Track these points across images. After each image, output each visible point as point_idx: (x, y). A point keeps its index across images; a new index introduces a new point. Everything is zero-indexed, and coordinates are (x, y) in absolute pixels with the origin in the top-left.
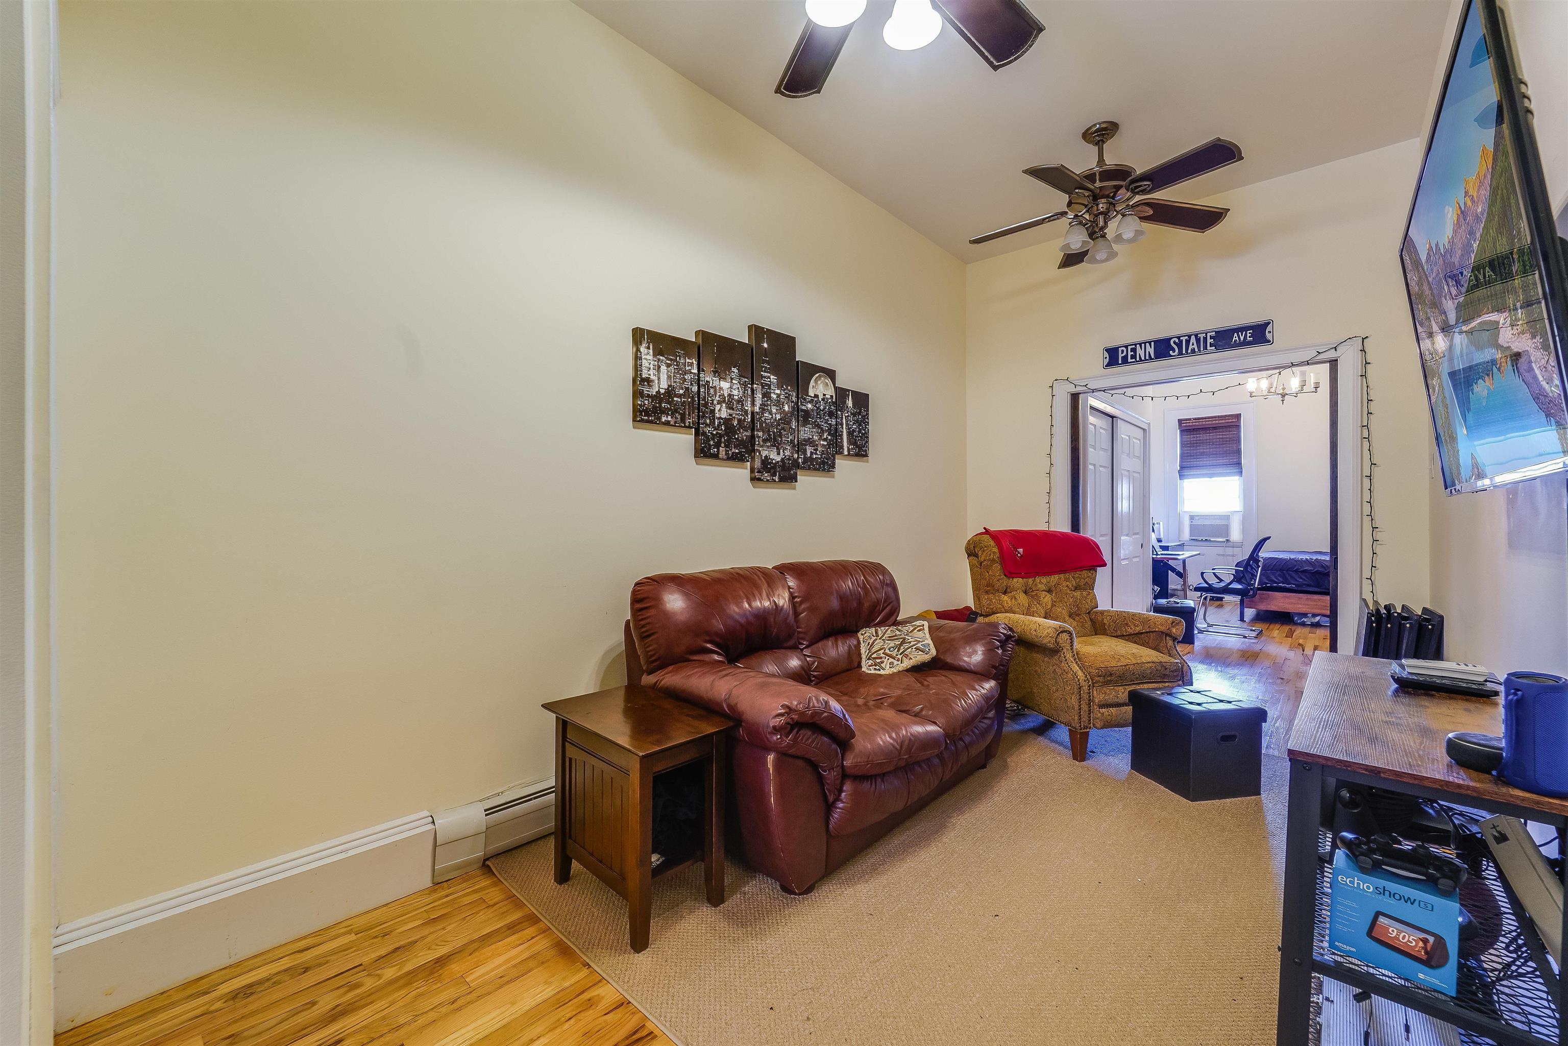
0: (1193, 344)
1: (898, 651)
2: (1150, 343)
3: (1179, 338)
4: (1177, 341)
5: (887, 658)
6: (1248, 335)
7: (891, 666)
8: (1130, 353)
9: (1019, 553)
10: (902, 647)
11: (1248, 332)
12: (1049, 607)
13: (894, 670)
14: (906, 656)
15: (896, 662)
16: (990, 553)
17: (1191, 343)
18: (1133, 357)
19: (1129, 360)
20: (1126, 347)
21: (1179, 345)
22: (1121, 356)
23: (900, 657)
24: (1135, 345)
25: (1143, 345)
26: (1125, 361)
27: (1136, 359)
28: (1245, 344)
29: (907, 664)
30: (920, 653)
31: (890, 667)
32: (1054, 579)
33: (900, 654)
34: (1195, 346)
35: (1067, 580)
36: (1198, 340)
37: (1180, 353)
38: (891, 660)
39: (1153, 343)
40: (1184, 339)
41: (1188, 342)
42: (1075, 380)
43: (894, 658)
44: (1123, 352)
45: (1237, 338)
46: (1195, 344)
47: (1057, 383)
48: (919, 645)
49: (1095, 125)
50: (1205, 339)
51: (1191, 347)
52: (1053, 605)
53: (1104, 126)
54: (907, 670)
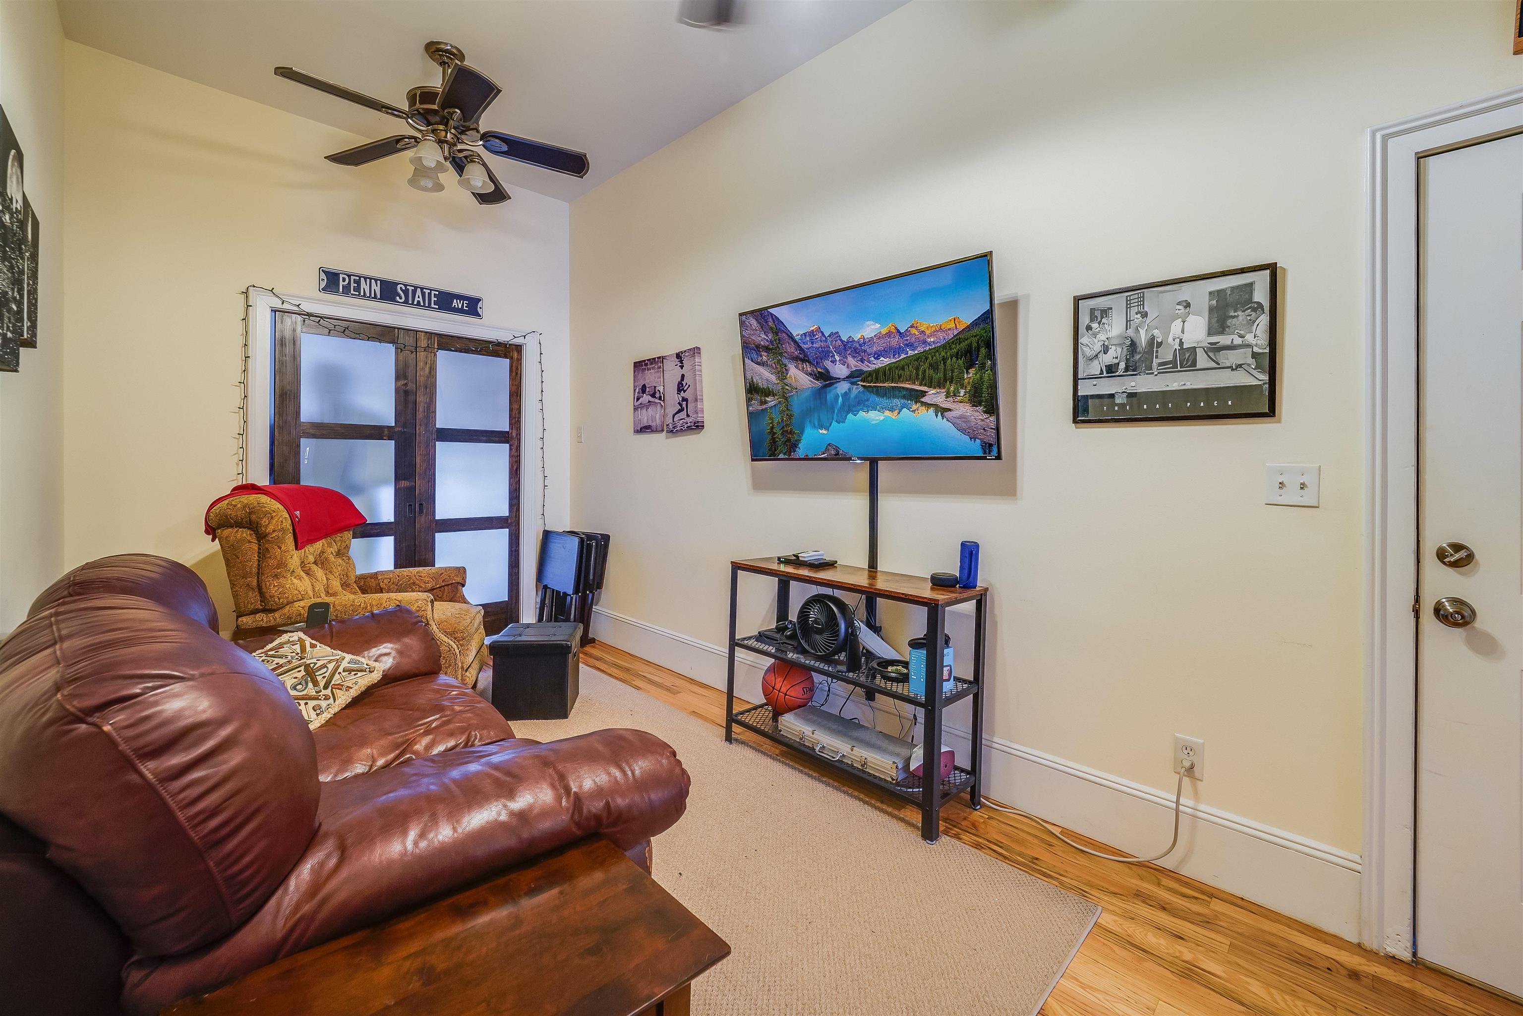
0: (419, 297)
1: (315, 683)
2: (376, 280)
3: (406, 286)
4: (404, 288)
5: (302, 702)
6: (465, 305)
7: (318, 712)
8: (353, 285)
9: (297, 517)
10: (319, 678)
11: (465, 302)
12: (325, 582)
13: (326, 716)
14: (339, 687)
15: (324, 704)
16: (281, 519)
17: (417, 296)
18: (358, 289)
19: (352, 292)
20: (349, 276)
21: (406, 292)
22: (341, 283)
23: (328, 692)
24: (360, 277)
25: (368, 280)
26: (346, 290)
27: (360, 294)
28: (460, 311)
29: (343, 698)
30: (360, 674)
31: (318, 715)
32: (319, 545)
33: (326, 687)
34: (421, 299)
35: (330, 545)
36: (423, 294)
37: (406, 302)
38: (312, 703)
39: (379, 282)
40: (411, 288)
41: (414, 292)
42: (284, 295)
43: (316, 699)
44: (344, 280)
45: (456, 304)
46: (421, 296)
47: (255, 290)
48: (344, 664)
49: (446, 44)
50: (430, 294)
51: (417, 299)
52: (328, 579)
53: (455, 51)
54: (348, 706)
